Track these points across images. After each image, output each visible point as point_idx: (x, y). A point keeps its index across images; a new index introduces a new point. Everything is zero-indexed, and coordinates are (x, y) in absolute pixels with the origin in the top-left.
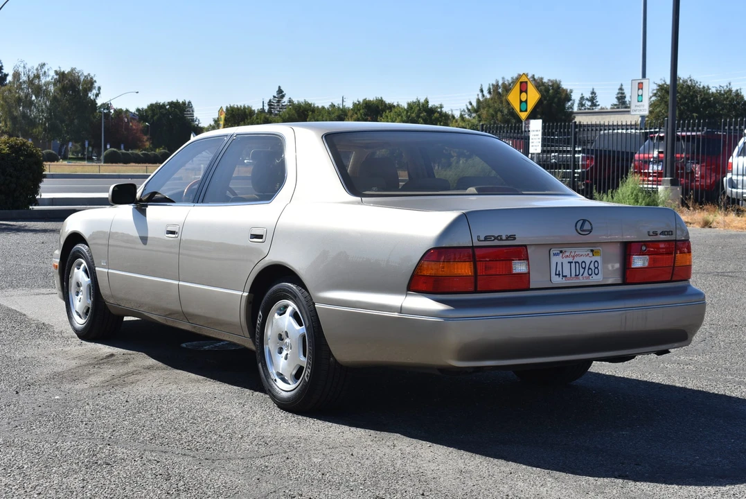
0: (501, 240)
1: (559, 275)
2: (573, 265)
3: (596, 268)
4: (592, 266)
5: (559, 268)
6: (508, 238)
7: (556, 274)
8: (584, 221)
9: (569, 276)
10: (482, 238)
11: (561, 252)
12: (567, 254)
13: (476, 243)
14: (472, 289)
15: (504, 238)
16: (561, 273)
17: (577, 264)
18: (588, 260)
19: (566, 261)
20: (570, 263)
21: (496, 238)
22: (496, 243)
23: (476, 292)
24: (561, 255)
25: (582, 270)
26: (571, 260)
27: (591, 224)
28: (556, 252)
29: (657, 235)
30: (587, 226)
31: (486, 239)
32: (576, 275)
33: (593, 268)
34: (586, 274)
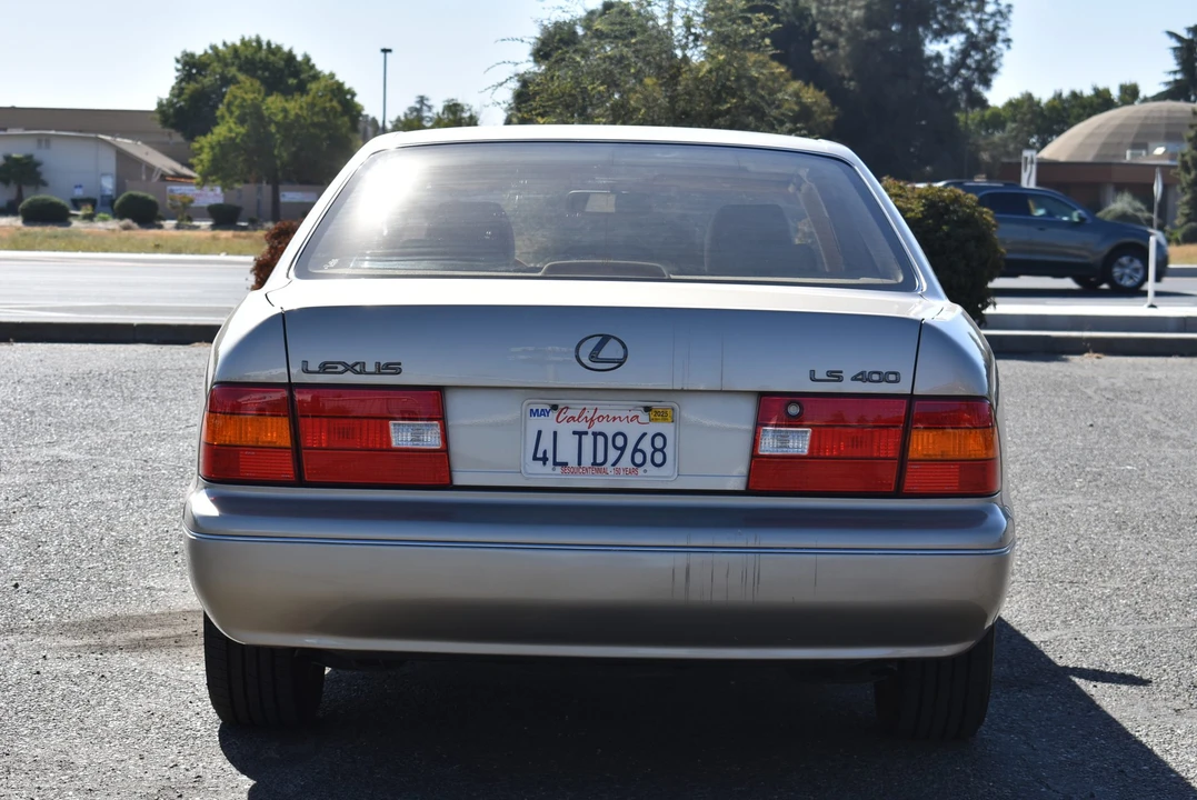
0: (362, 372)
1: (544, 460)
2: (588, 441)
3: (656, 450)
4: (646, 445)
5: (546, 444)
6: (381, 369)
7: (535, 458)
8: (605, 339)
9: (573, 462)
10: (314, 366)
11: (555, 407)
12: (570, 413)
13: (298, 376)
14: (289, 475)
15: (370, 367)
16: (550, 455)
17: (600, 440)
18: (633, 432)
19: (566, 430)
20: (580, 434)
21: (349, 368)
22: (349, 378)
23: (300, 482)
24: (553, 415)
25: (613, 454)
26: (582, 426)
27: (624, 347)
28: (540, 407)
29: (840, 379)
30: (611, 351)
31: (325, 368)
32: (594, 463)
33: (649, 450)
34: (626, 461)
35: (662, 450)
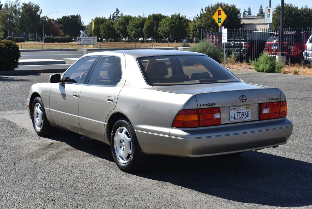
0: (210, 105)
1: (233, 118)
2: (239, 114)
3: (248, 114)
4: (246, 114)
5: (233, 115)
6: (212, 104)
7: (232, 118)
8: (243, 96)
9: (237, 118)
10: (202, 105)
11: (234, 108)
12: (236, 109)
13: (200, 107)
14: (198, 126)
15: (211, 104)
17: (240, 113)
18: (245, 111)
19: (236, 112)
20: (238, 113)
21: (207, 105)
22: (207, 107)
24: (234, 110)
25: (242, 116)
26: (238, 111)
27: (246, 97)
28: (232, 109)
29: (273, 100)
30: (244, 98)
31: (203, 105)
32: (240, 118)
33: (247, 114)
34: (244, 117)
35: (249, 114)
